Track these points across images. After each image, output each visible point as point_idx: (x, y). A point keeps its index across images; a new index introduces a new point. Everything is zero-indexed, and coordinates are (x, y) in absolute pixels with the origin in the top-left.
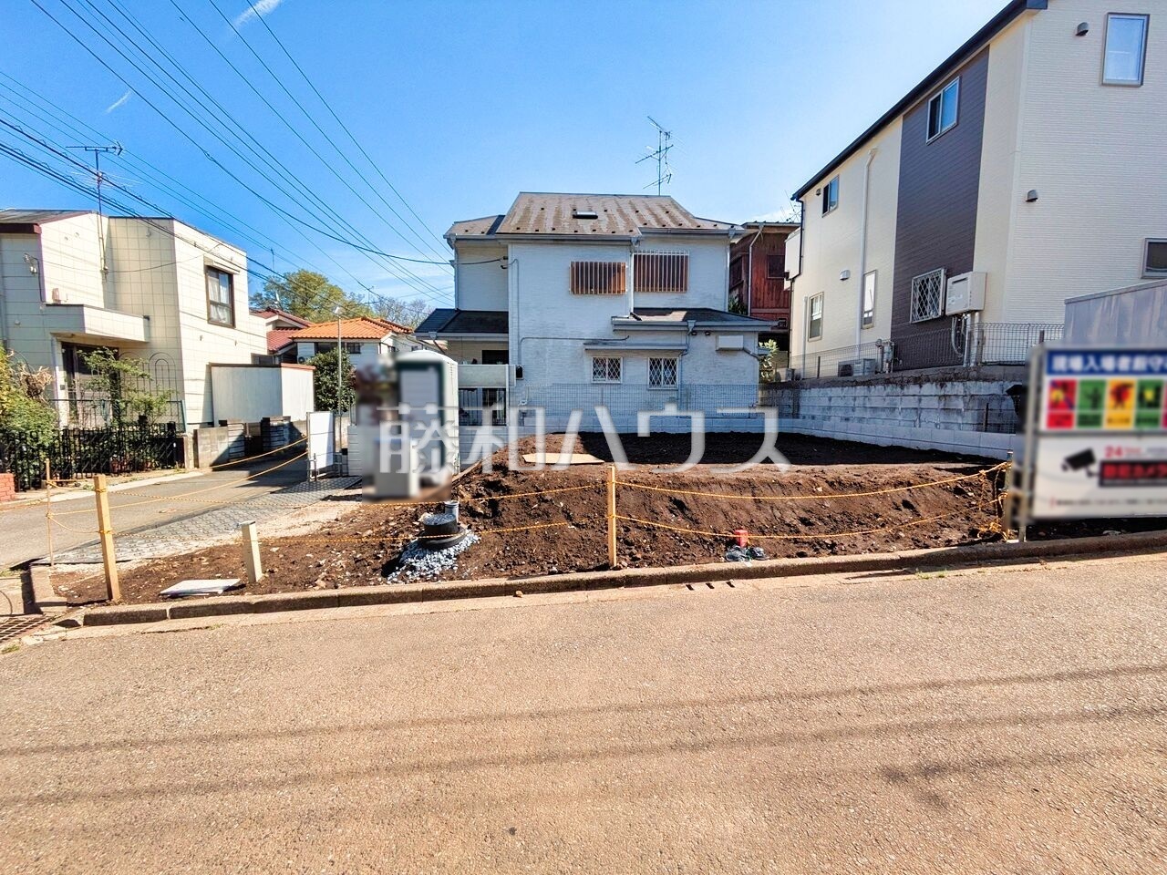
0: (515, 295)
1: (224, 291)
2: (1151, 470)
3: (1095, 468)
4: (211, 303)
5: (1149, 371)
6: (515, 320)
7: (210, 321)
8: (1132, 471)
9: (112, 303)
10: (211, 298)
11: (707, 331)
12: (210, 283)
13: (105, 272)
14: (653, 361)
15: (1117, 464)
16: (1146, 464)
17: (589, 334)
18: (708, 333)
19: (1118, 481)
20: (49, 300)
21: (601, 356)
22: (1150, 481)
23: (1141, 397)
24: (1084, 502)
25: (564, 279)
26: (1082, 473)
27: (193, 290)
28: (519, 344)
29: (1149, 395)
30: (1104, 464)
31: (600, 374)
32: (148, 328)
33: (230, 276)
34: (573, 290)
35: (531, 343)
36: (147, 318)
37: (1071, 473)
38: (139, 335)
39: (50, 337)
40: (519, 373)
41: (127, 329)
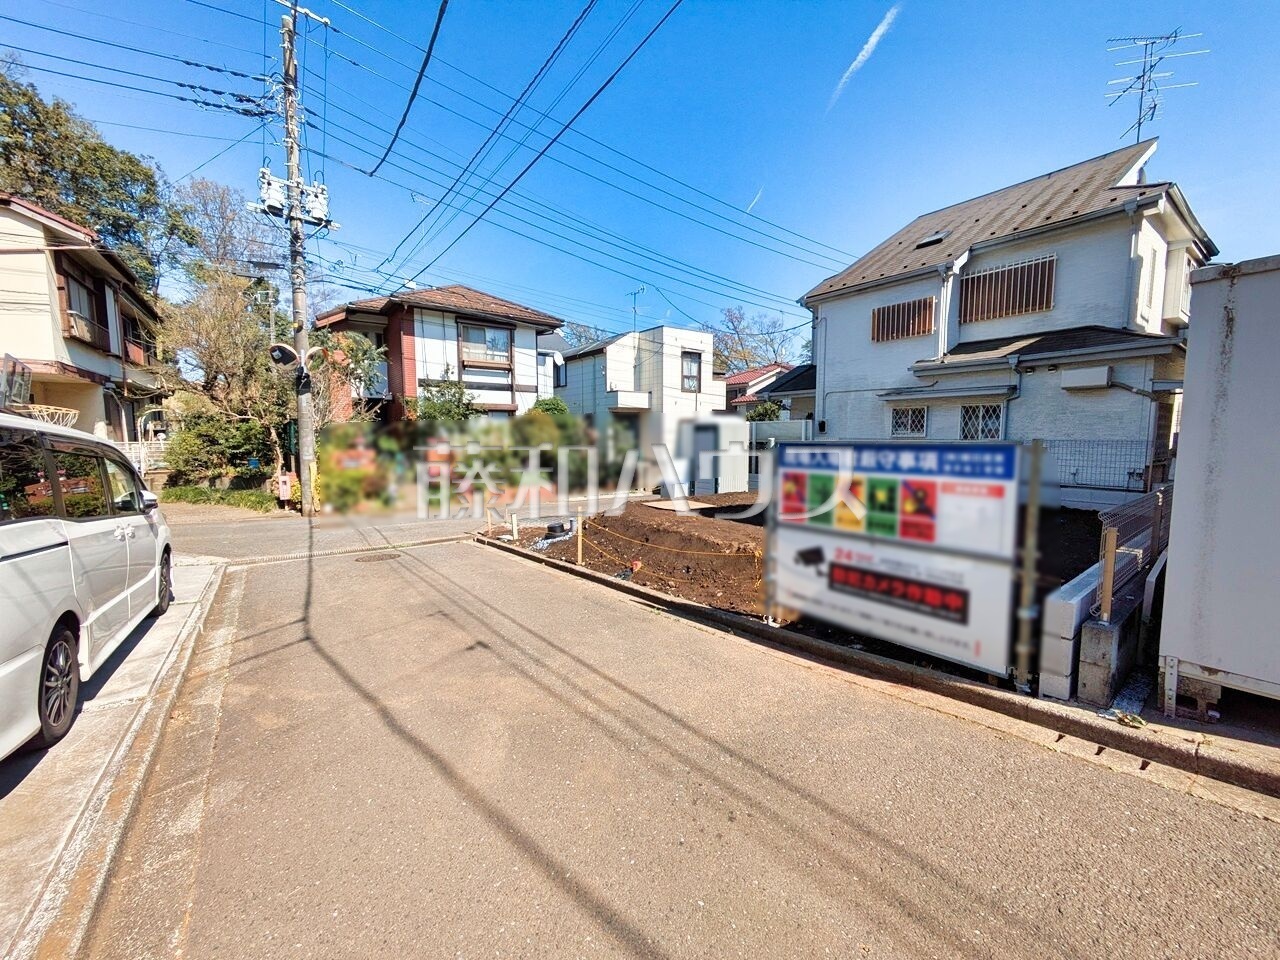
0: (823, 352)
1: (695, 367)
2: (884, 585)
3: (824, 568)
4: (684, 377)
5: (880, 468)
6: (822, 377)
7: (683, 390)
8: (863, 581)
9: (638, 388)
10: (685, 374)
11: (1052, 365)
12: (685, 364)
13: (635, 367)
14: (966, 410)
15: (848, 569)
16: (879, 577)
17: (892, 382)
18: (1055, 367)
19: (848, 588)
20: (609, 390)
21: (902, 407)
22: (884, 597)
23: (872, 498)
24: (817, 602)
25: (865, 327)
26: (811, 570)
27: (673, 368)
28: (824, 399)
29: (882, 496)
30: (833, 566)
31: (899, 426)
32: (650, 399)
33: (700, 354)
34: (873, 339)
35: (835, 397)
36: (650, 393)
37: (802, 568)
38: (645, 405)
39: (607, 410)
40: (822, 426)
41: (638, 401)
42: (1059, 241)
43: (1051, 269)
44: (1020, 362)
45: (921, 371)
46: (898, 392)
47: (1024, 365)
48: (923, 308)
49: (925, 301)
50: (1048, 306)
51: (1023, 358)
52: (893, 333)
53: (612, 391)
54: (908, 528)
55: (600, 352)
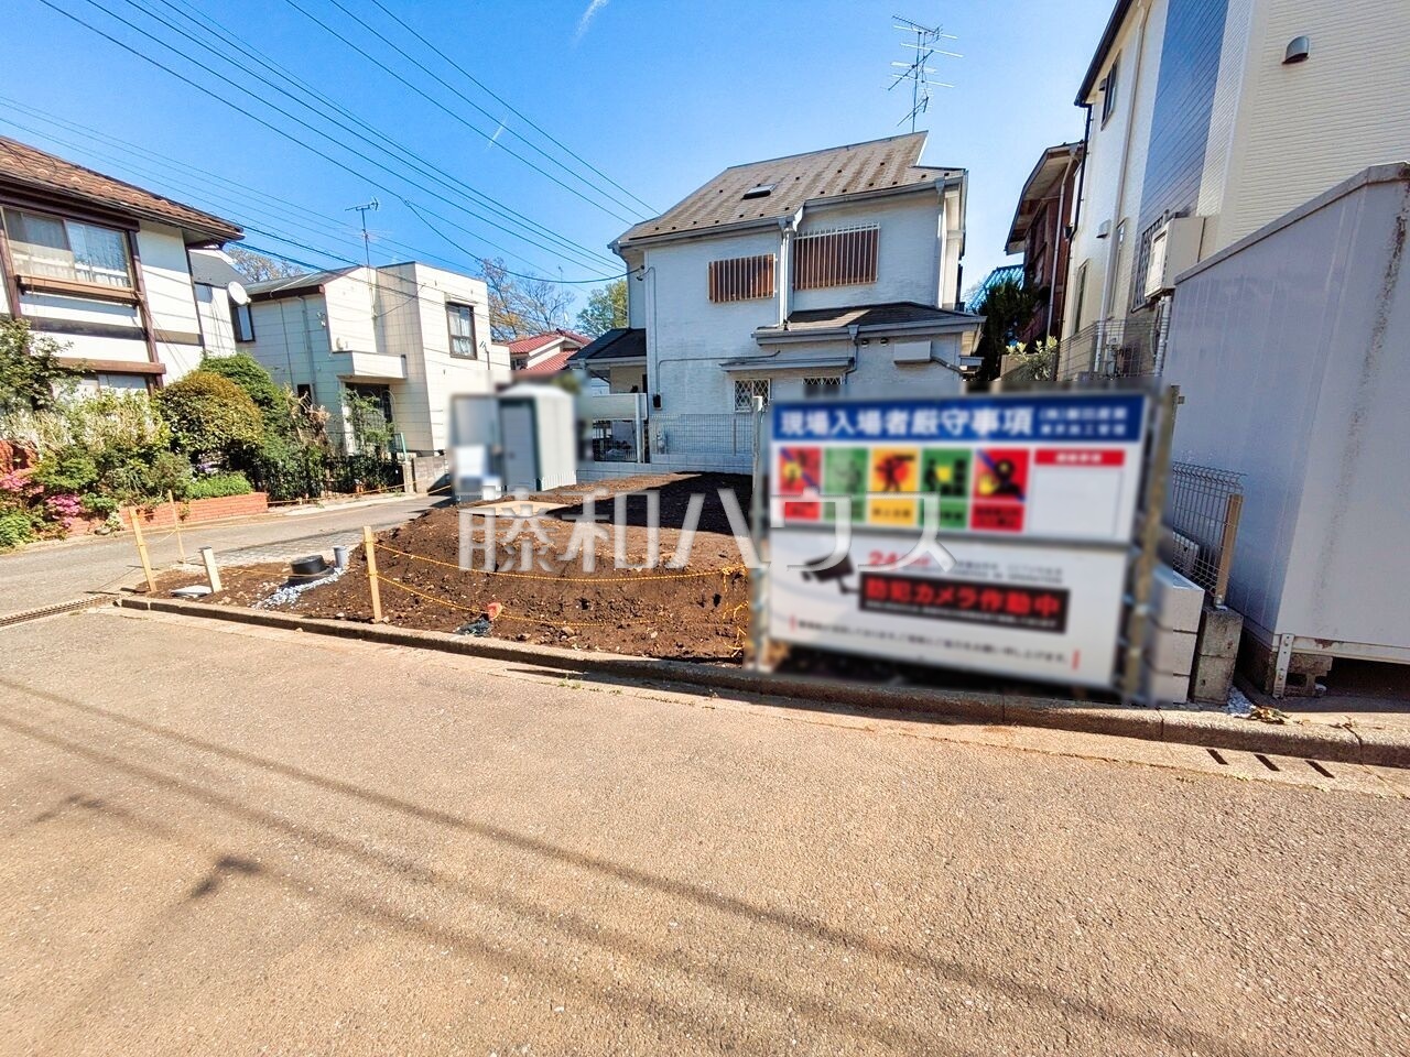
0: (652, 310)
1: (466, 325)
2: (947, 595)
3: (852, 581)
4: (452, 337)
5: (943, 434)
6: (653, 341)
7: (453, 354)
8: (914, 594)
9: (383, 348)
10: (454, 332)
11: (884, 338)
12: (451, 319)
13: (375, 318)
14: (808, 382)
15: (889, 579)
16: (938, 585)
18: (886, 340)
19: (889, 606)
20: (335, 349)
21: (745, 378)
22: (946, 612)
23: (929, 478)
24: (840, 629)
25: (701, 283)
26: (832, 586)
27: (435, 326)
28: (657, 368)
29: (944, 474)
30: (866, 578)
31: (743, 401)
32: (405, 365)
33: (471, 308)
34: (711, 298)
35: (670, 366)
36: (404, 356)
37: (814, 584)
38: (399, 374)
39: (337, 379)
40: (657, 401)
41: (388, 367)
42: (882, 210)
43: (875, 240)
44: (859, 333)
45: (764, 339)
46: (741, 361)
47: (862, 336)
48: (764, 265)
49: (765, 259)
50: (873, 279)
51: (863, 329)
52: (732, 293)
53: (341, 352)
54: (984, 516)
55: (313, 290)
